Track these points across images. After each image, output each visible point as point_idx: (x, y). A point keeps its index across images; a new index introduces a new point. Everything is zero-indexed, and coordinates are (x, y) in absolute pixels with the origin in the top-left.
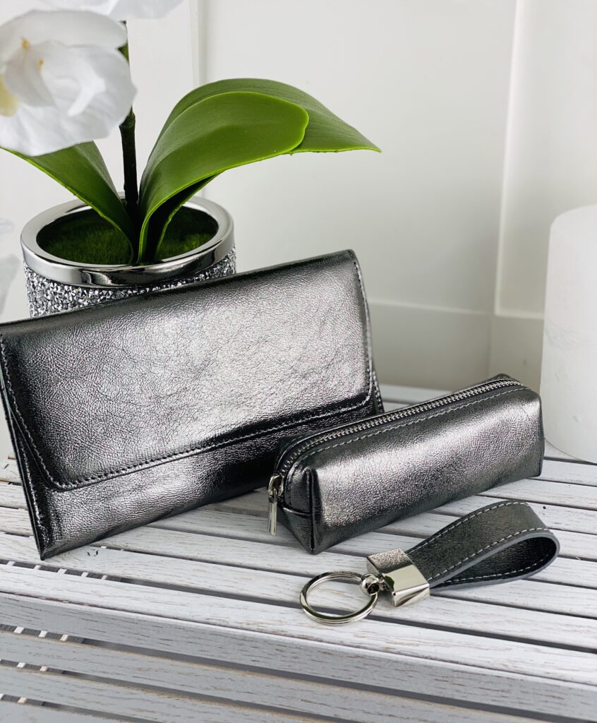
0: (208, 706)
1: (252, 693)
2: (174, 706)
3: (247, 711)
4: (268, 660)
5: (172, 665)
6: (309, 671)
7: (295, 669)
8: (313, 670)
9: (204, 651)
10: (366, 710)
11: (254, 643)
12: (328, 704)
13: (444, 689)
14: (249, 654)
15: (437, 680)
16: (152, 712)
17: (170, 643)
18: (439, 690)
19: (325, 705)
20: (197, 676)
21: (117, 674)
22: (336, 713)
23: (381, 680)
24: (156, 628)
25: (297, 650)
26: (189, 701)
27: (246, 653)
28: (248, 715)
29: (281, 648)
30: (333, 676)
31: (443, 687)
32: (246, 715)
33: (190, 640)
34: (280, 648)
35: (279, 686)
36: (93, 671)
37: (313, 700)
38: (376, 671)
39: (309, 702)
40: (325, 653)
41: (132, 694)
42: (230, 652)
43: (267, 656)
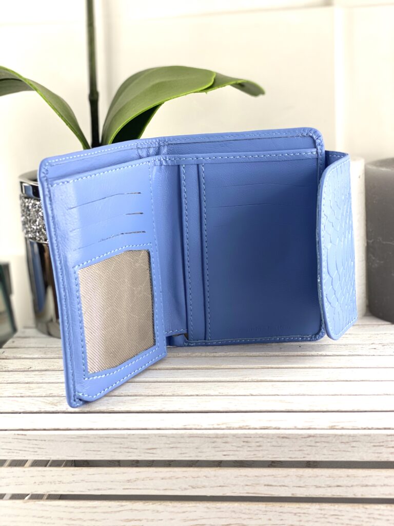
1: (223, 486)
2: (158, 511)
3: (218, 505)
4: (237, 453)
5: (156, 472)
6: (270, 456)
7: (259, 457)
8: (273, 455)
9: (184, 454)
10: (318, 485)
11: (224, 439)
12: (286, 485)
13: (380, 453)
14: (221, 449)
15: (374, 446)
17: (154, 451)
18: (376, 455)
20: (177, 478)
21: (109, 489)
22: (294, 493)
27: (217, 449)
28: (219, 508)
29: (246, 440)
30: (290, 458)
31: (379, 452)
33: (171, 446)
35: (246, 476)
36: (89, 490)
37: (274, 484)
40: (283, 438)
41: (122, 506)
42: (204, 450)
43: (235, 449)
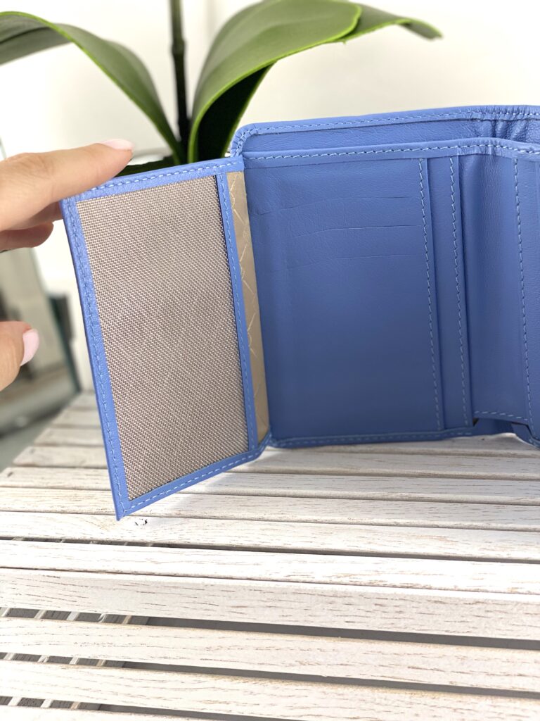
0: (292, 688)
1: (346, 665)
2: (251, 693)
3: (341, 689)
4: (366, 619)
5: (248, 639)
7: (399, 628)
8: (421, 625)
9: (287, 616)
10: (490, 671)
11: (346, 599)
12: (441, 668)
14: (342, 613)
16: (225, 703)
19: (438, 670)
20: (278, 650)
21: (180, 658)
22: (453, 680)
23: (508, 630)
24: (226, 593)
25: (401, 603)
26: (269, 684)
27: (339, 613)
28: (343, 695)
30: (446, 631)
32: (339, 695)
33: (269, 604)
34: (380, 602)
35: (380, 652)
36: (152, 657)
37: (423, 666)
38: (501, 618)
39: (418, 668)
40: (436, 602)
41: (200, 682)
42: (318, 613)
43: (363, 614)
